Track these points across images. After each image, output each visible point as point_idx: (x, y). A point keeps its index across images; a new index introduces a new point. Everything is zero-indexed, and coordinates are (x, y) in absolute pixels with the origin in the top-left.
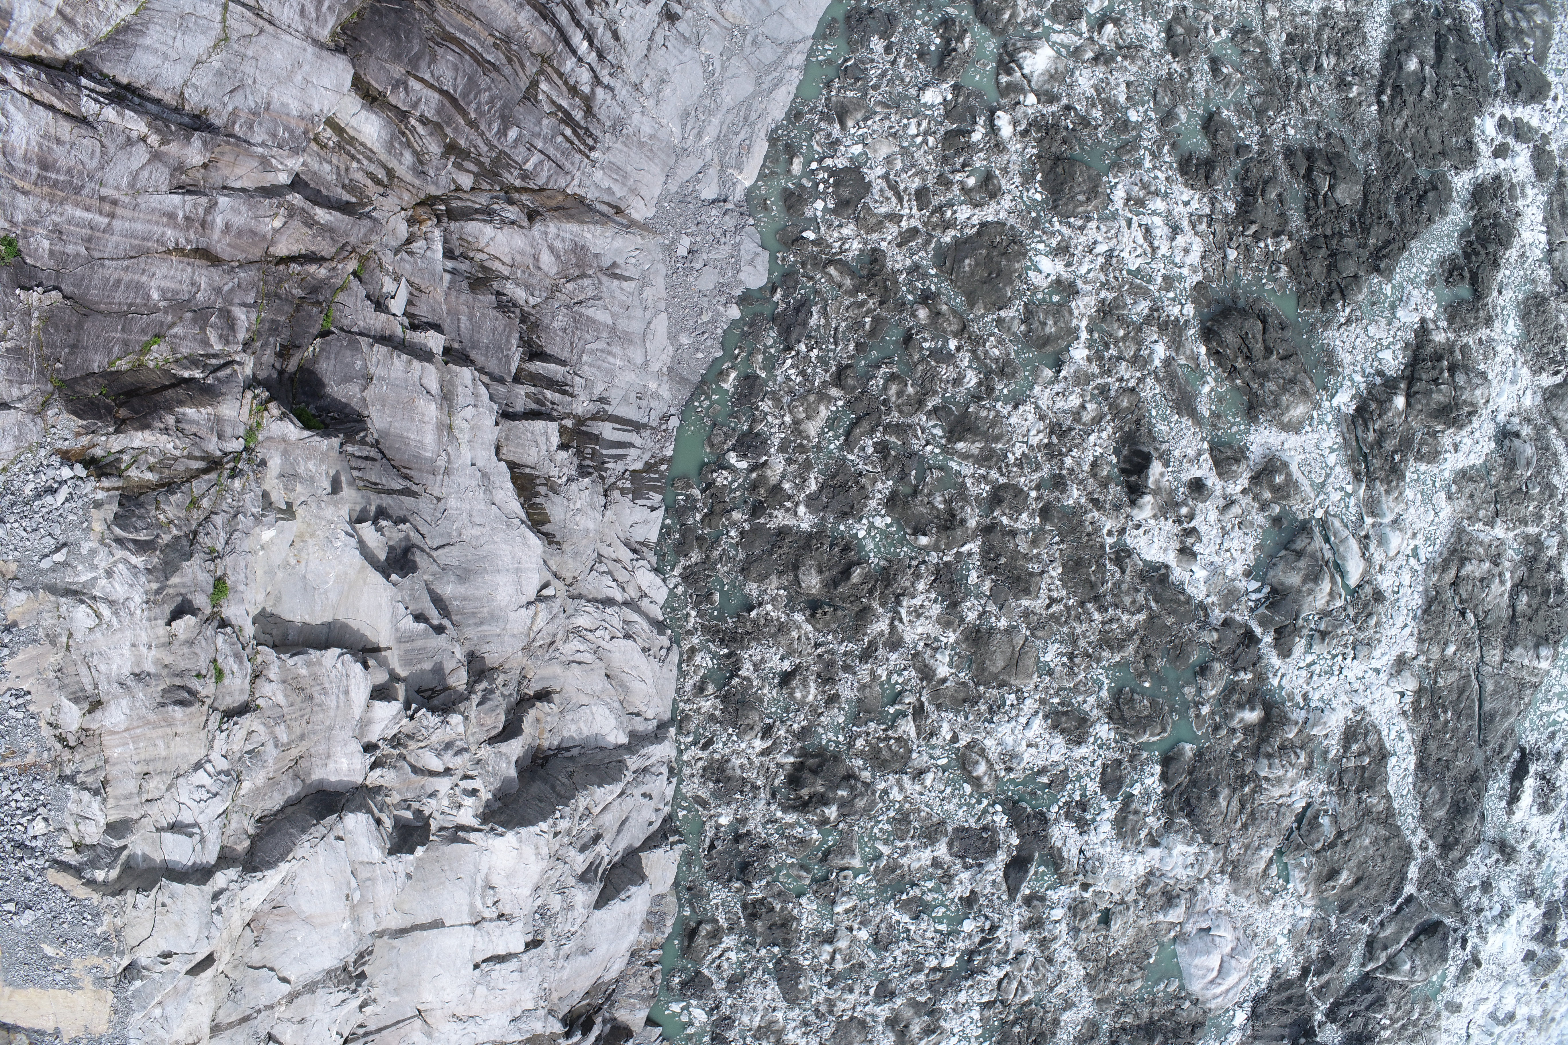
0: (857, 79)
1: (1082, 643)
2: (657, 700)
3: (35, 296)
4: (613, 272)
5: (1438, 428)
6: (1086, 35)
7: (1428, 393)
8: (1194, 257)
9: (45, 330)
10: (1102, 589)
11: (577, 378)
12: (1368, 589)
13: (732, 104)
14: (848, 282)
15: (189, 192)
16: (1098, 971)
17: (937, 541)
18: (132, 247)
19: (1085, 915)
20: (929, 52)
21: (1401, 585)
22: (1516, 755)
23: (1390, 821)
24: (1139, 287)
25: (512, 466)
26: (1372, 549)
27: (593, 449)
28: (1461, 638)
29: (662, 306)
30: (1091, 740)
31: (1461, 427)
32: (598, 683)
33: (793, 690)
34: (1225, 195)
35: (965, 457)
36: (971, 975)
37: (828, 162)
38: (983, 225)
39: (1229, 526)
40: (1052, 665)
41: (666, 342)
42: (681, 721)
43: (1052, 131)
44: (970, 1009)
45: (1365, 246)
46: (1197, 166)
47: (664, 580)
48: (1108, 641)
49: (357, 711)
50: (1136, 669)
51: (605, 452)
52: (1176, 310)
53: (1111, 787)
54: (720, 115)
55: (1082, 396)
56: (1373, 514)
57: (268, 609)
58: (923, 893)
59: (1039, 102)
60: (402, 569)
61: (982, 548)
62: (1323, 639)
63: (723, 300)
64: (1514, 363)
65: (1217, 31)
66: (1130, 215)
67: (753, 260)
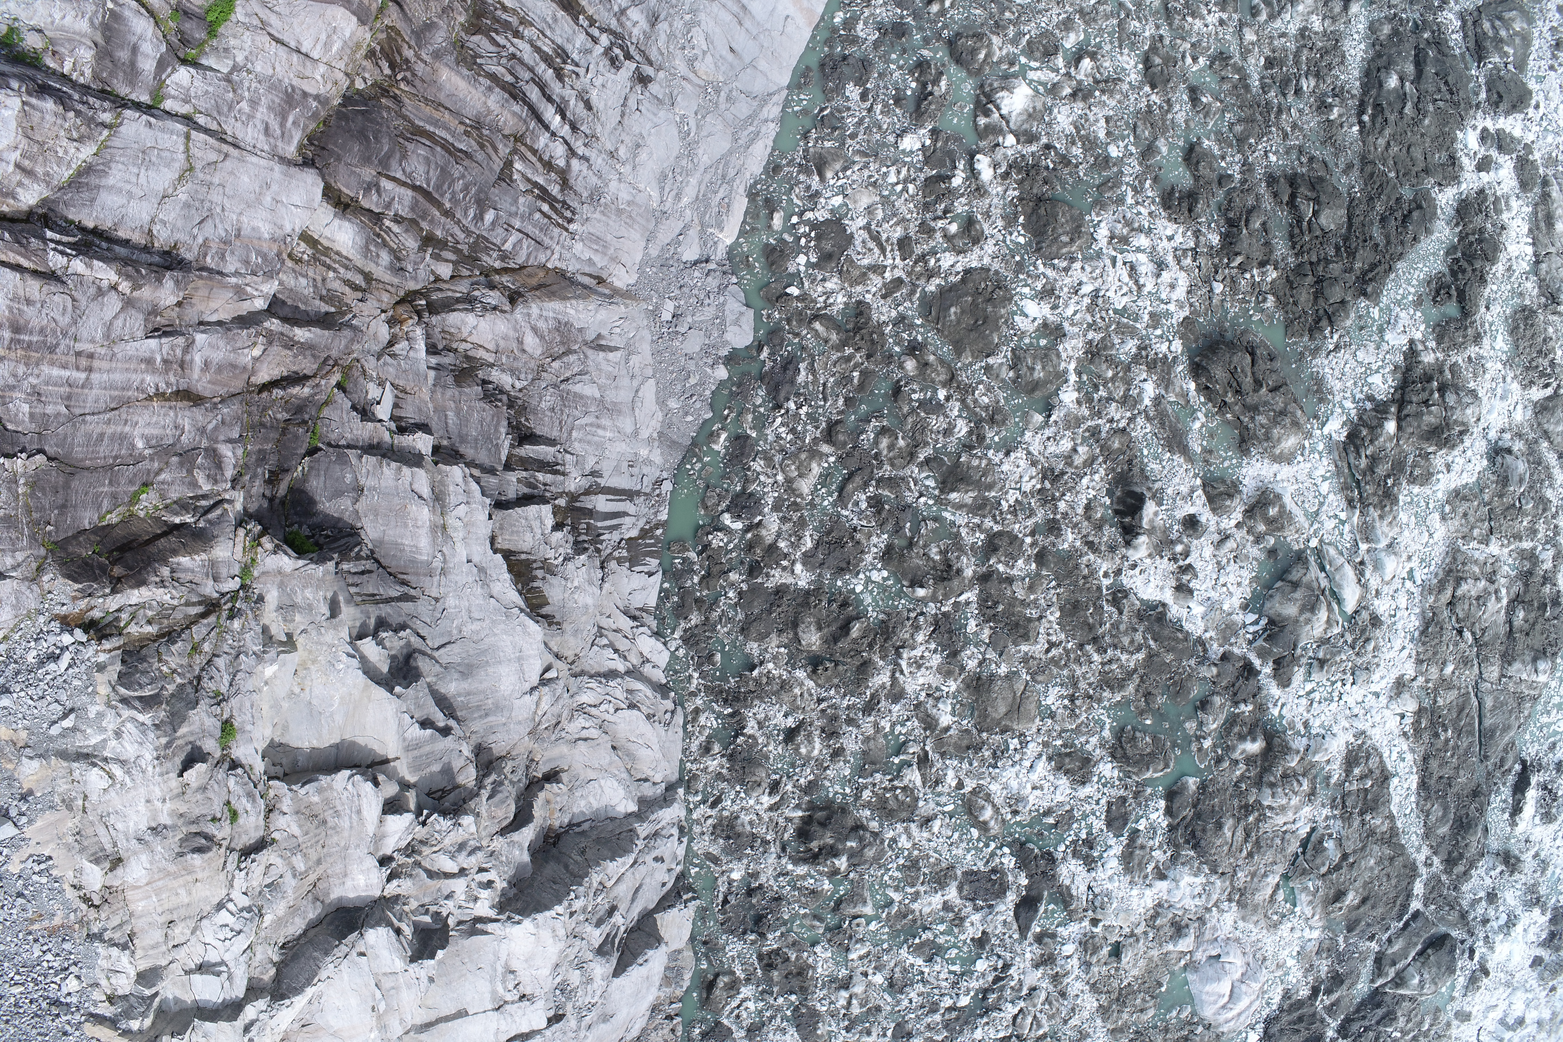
0: (834, 129)
2: (664, 764)
3: (19, 463)
4: (597, 344)
5: (1430, 450)
6: (1063, 71)
7: (1419, 415)
8: (1180, 293)
9: (32, 495)
10: (1101, 631)
11: (568, 456)
12: (1365, 615)
13: (709, 163)
14: (834, 337)
15: (166, 334)
16: (1111, 1003)
17: (934, 593)
18: (113, 398)
19: (1096, 950)
20: (905, 97)
21: (1397, 608)
22: (1518, 767)
23: (1394, 840)
24: (1126, 326)
25: (508, 555)
26: (1368, 574)
27: (588, 524)
28: (1459, 656)
29: (649, 372)
30: (1095, 779)
31: (1453, 447)
32: (605, 756)
34: (1209, 227)
35: (959, 506)
36: (986, 1013)
38: (968, 272)
39: (1225, 560)
41: (655, 407)
42: (689, 781)
43: (1033, 172)
45: (1350, 270)
46: (1180, 199)
47: (665, 644)
49: (371, 828)
50: (1137, 708)
51: (599, 524)
52: (1164, 348)
53: (1116, 824)
54: (698, 175)
55: (1073, 439)
56: (1367, 540)
57: (277, 740)
60: (405, 678)
61: (979, 596)
62: (1322, 667)
63: (710, 361)
64: (1504, 378)
65: (1195, 59)
66: (1114, 253)
67: (738, 319)
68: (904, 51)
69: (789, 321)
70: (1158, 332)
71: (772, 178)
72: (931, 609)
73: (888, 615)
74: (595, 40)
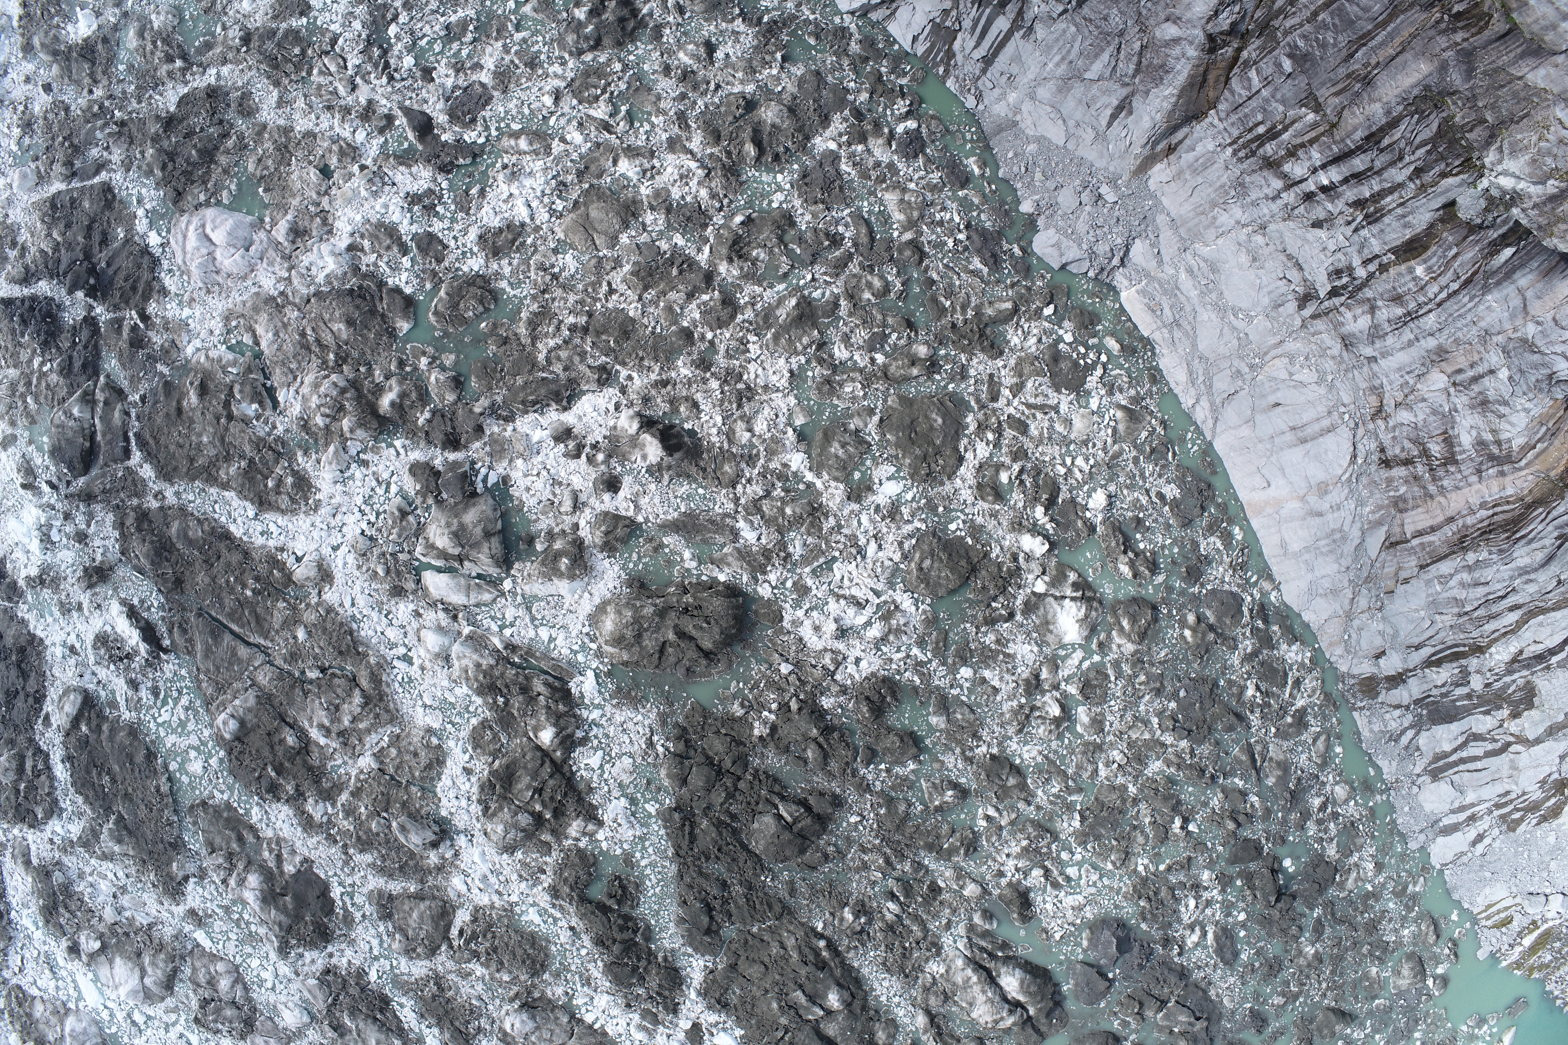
0: (1153, 451)
1: (558, 293)
4: (1126, 105)
5: (497, 763)
6: (1063, 685)
7: (535, 775)
8: (806, 632)
10: (589, 340)
12: (410, 585)
13: (1199, 319)
14: (989, 311)
16: (289, 140)
17: (730, 228)
19: (342, 153)
20: (1137, 530)
21: (391, 624)
22: (167, 642)
23: (205, 475)
24: (816, 558)
26: (441, 615)
28: (304, 652)
29: (1071, 145)
30: (475, 249)
31: (482, 788)
33: (697, 46)
34: (841, 706)
35: (780, 302)
36: (369, 42)
37: (1099, 371)
38: (961, 459)
39: (558, 491)
40: (560, 256)
41: (1041, 131)
43: (1000, 582)
44: (343, 25)
45: (706, 813)
46: (884, 699)
47: (852, 13)
48: (544, 315)
50: (503, 325)
52: (773, 577)
53: (425, 241)
54: (1196, 301)
55: (760, 436)
56: (470, 637)
58: (462, 44)
59: (1034, 593)
61: (697, 263)
62: (400, 510)
63: (1043, 203)
64: (500, 894)
65: (988, 818)
66: (883, 598)
67: (1060, 248)
68: (1174, 562)
69: (1029, 289)
70: (789, 584)
71: (1149, 369)
72: (719, 220)
73: (742, 184)
74: (1366, 262)
